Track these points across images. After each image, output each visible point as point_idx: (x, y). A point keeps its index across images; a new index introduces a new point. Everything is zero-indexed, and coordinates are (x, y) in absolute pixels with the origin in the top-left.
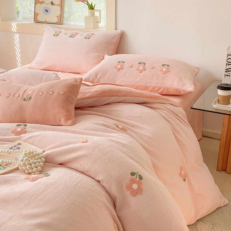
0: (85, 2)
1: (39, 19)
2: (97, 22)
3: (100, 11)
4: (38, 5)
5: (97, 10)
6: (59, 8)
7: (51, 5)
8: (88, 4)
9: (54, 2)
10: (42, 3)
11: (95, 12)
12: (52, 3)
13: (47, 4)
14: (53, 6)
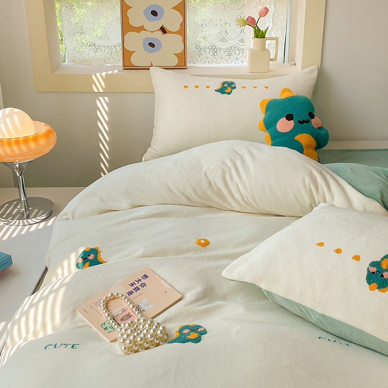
1: (135, 61)
2: (271, 60)
4: (130, 35)
6: (180, 38)
7: (161, 33)
9: (167, 27)
12: (163, 30)
13: (152, 32)
14: (166, 35)
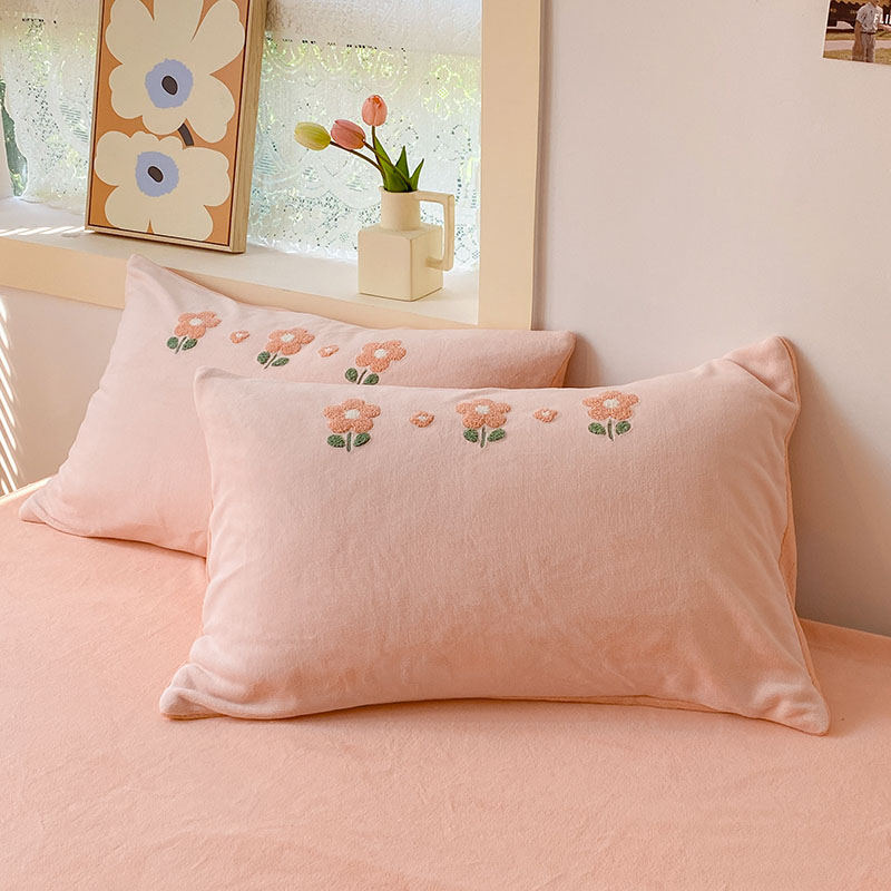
0: (365, 151)
1: (115, 214)
2: (432, 263)
3: (448, 202)
4: (111, 138)
5: (432, 197)
7: (179, 142)
8: (381, 161)
9: (195, 128)
10: (133, 126)
11: (421, 202)
12: (186, 135)
13: (160, 137)
14: (191, 148)
